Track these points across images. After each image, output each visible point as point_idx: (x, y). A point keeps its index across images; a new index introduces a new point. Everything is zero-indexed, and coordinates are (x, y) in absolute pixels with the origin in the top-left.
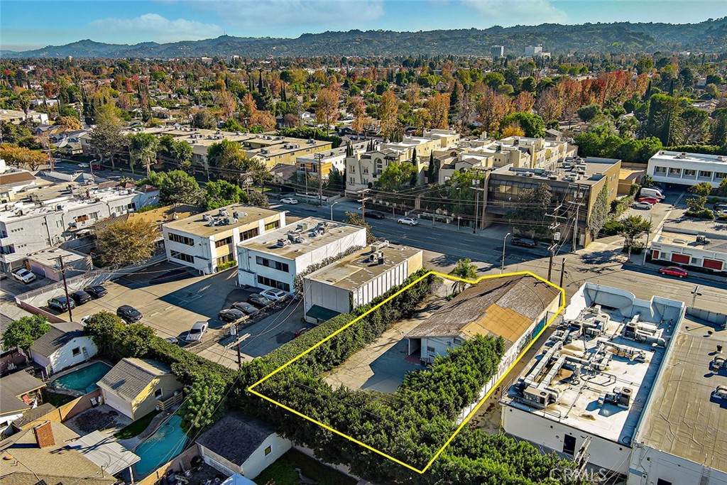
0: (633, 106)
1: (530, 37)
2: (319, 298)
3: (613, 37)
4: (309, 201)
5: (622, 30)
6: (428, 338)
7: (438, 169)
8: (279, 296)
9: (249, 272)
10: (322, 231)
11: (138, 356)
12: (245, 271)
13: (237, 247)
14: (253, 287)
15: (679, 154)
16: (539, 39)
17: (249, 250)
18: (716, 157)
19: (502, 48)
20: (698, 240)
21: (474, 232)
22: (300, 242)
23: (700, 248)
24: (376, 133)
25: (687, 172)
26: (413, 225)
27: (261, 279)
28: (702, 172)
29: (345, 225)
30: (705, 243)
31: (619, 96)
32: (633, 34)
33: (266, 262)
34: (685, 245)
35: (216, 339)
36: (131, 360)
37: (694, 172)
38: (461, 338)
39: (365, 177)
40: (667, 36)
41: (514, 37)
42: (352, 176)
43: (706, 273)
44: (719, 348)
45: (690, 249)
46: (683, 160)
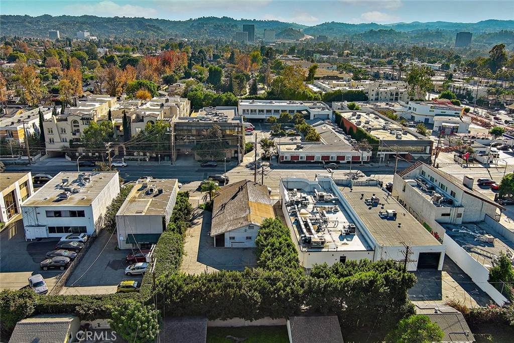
0: (190, 73)
1: (77, 25)
2: (133, 228)
3: (136, 27)
4: (15, 163)
5: (140, 22)
6: (230, 231)
7: (130, 123)
8: (82, 237)
9: (39, 226)
10: (88, 181)
11: (28, 317)
12: (33, 226)
13: (21, 207)
14: (45, 238)
15: (251, 101)
16: (84, 26)
17: (37, 207)
18: (269, 101)
19: (58, 32)
20: (298, 146)
21: (172, 164)
22: (77, 192)
23: (301, 150)
24: (15, 102)
25: (260, 111)
26: (125, 167)
27: (52, 230)
28: (267, 110)
29: (99, 173)
30: (302, 148)
31: (180, 67)
32: (149, 25)
33: (58, 214)
34: (293, 150)
35: (59, 284)
36: (24, 321)
37: (263, 111)
38: (253, 224)
39: (63, 136)
40: (169, 28)
41: (64, 24)
42: (51, 136)
43: (308, 163)
44: (363, 195)
45: (297, 152)
46: (254, 104)
